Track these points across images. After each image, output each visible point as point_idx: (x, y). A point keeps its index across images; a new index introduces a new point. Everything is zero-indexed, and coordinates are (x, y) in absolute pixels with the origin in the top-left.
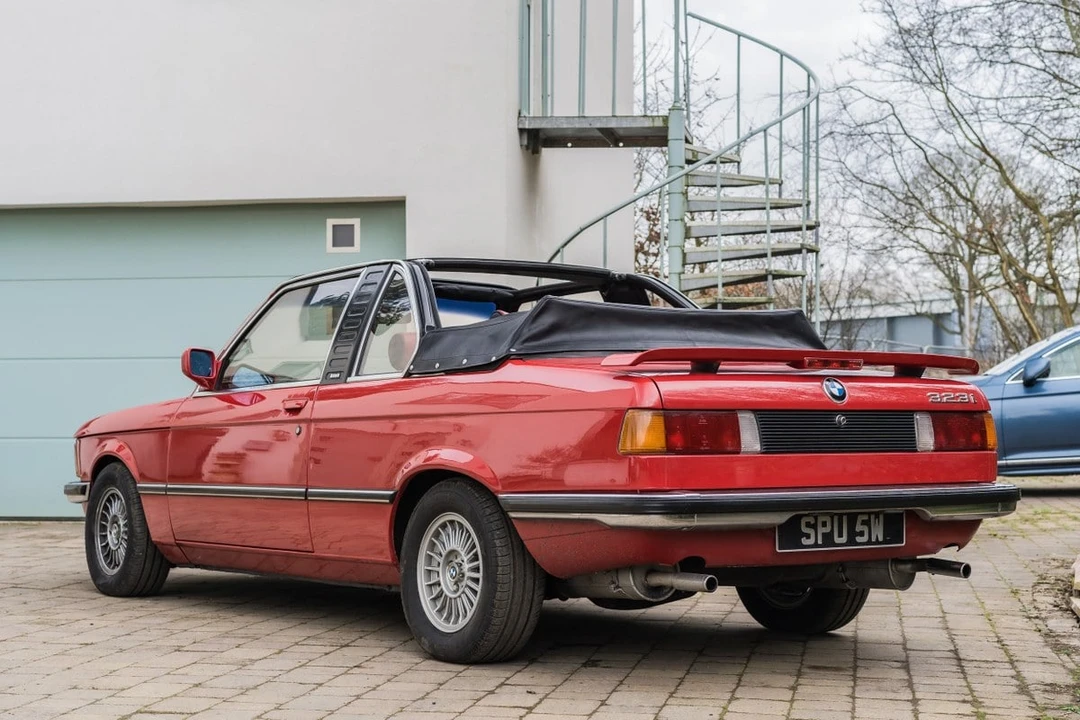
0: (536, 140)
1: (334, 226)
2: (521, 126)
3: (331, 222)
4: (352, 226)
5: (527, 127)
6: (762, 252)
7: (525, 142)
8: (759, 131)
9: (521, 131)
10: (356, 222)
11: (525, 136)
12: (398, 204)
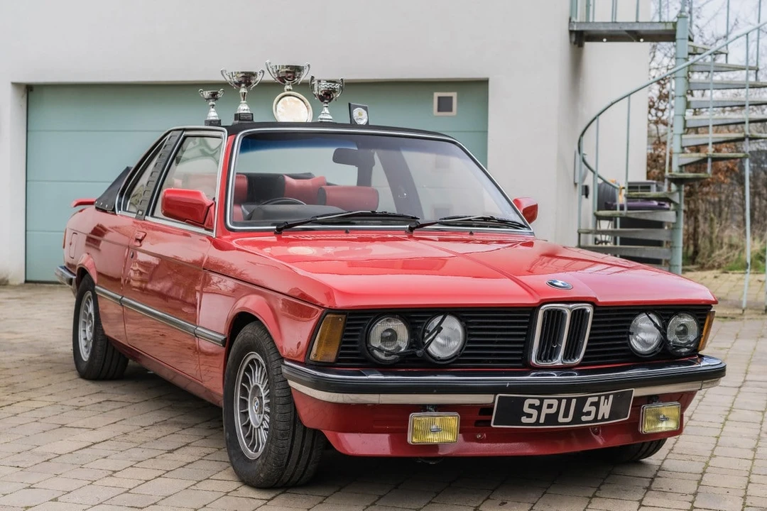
0: (580, 37)
1: (439, 98)
2: (571, 29)
3: (437, 95)
4: (451, 98)
5: (575, 29)
6: (742, 121)
7: (574, 39)
8: (743, 35)
9: (571, 32)
10: (454, 95)
11: (574, 35)
12: (484, 83)
